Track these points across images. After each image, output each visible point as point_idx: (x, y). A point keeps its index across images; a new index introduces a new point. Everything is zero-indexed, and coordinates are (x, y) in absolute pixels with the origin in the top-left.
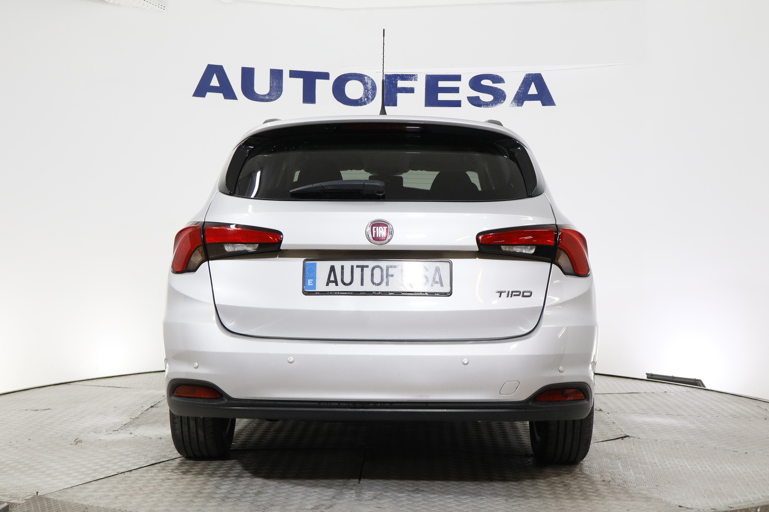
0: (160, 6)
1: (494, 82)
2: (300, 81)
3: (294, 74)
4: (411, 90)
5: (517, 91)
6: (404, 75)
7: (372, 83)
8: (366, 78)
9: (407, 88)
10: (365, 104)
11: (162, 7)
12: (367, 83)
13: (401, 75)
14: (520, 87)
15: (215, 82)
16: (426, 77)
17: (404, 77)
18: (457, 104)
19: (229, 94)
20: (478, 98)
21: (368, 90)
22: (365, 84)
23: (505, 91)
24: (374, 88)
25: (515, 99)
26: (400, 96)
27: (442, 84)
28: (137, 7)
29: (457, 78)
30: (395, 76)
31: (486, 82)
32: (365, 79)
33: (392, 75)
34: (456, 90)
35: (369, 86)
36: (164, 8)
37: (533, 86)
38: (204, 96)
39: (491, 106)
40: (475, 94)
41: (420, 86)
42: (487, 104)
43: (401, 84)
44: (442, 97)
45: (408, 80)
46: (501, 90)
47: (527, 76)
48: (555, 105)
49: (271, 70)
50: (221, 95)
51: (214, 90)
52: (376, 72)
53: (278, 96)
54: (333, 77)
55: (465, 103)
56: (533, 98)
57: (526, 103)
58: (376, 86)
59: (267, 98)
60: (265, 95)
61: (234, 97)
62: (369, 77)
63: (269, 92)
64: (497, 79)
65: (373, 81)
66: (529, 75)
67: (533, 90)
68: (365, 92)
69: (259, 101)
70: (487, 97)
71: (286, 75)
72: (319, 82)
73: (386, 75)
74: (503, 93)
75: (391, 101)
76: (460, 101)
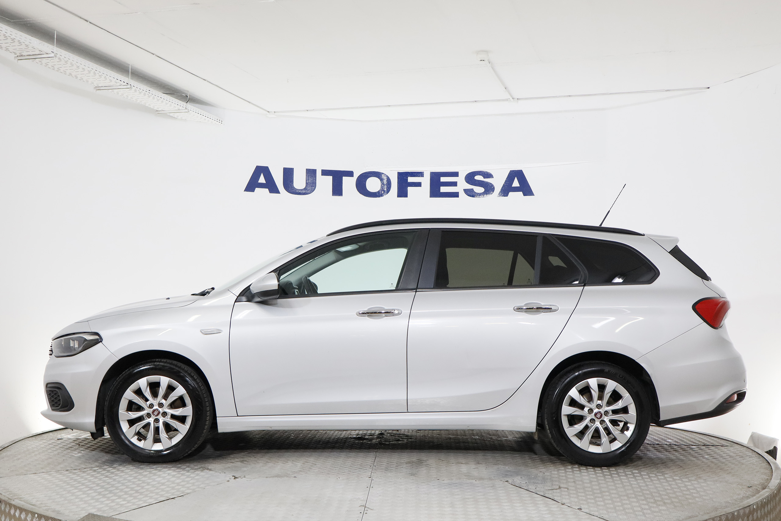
0: (218, 120)
1: (484, 178)
2: (330, 178)
3: (325, 173)
4: (419, 185)
5: (503, 184)
6: (413, 172)
7: (387, 179)
8: (382, 175)
9: (416, 182)
10: (382, 195)
11: (220, 121)
12: (384, 179)
13: (411, 172)
14: (505, 181)
15: (262, 180)
16: (430, 174)
17: (413, 174)
18: (455, 195)
19: (273, 189)
20: (472, 190)
21: (384, 185)
22: (381, 180)
24: (389, 183)
25: (502, 190)
26: (410, 189)
27: (443, 179)
29: (456, 174)
30: (406, 173)
31: (478, 178)
33: (404, 172)
34: (454, 184)
35: (385, 182)
36: (222, 122)
37: (516, 179)
38: (253, 190)
39: (483, 196)
40: (470, 187)
41: (426, 181)
42: (480, 194)
43: (411, 179)
44: (443, 189)
45: (416, 177)
46: (491, 184)
47: (511, 172)
48: (534, 195)
49: (307, 169)
50: (267, 190)
51: (262, 186)
52: (391, 170)
53: (313, 190)
54: (356, 175)
55: (462, 194)
56: (516, 189)
57: (511, 194)
59: (304, 191)
60: (302, 190)
61: (278, 192)
62: (385, 174)
63: (306, 187)
64: (488, 175)
65: (388, 177)
66: (513, 171)
67: (516, 184)
68: (382, 186)
69: (297, 194)
70: (479, 190)
71: (319, 173)
72: (345, 179)
73: (398, 173)
74: (492, 185)
75: (402, 193)
76: (458, 193)
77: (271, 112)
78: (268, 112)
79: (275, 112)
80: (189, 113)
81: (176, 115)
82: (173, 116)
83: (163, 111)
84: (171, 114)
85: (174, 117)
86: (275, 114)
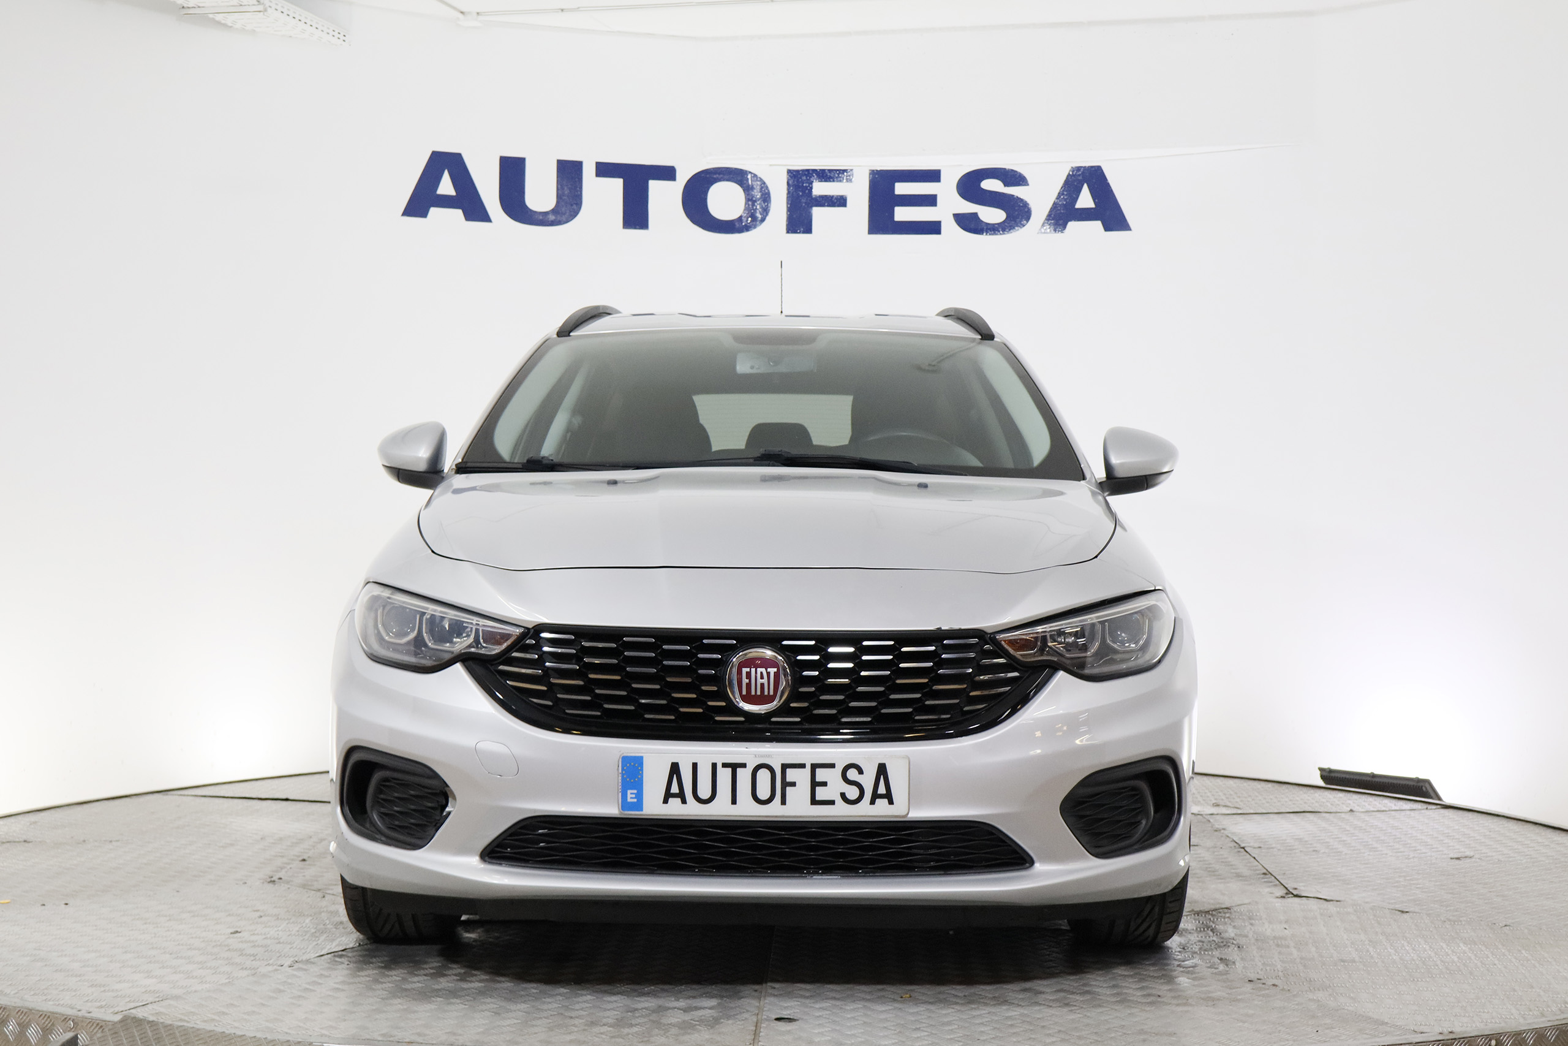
0: (336, 34)
1: (1005, 185)
2: (615, 186)
3: (605, 170)
4: (840, 202)
5: (1052, 203)
6: (825, 170)
7: (762, 188)
8: (749, 176)
9: (833, 196)
10: (747, 228)
11: (341, 36)
12: (752, 186)
13: (820, 170)
14: (1059, 193)
15: (446, 187)
16: (870, 174)
17: (826, 175)
18: (933, 228)
19: (475, 211)
20: (974, 216)
21: (754, 202)
22: (747, 189)
23: (1028, 202)
24: (766, 197)
25: (1049, 217)
26: (818, 213)
27: (902, 188)
28: (291, 37)
29: (933, 176)
30: (809, 173)
31: (991, 185)
32: (748, 179)
33: (803, 171)
34: (930, 201)
35: (756, 194)
36: (344, 38)
37: (1085, 189)
38: (424, 214)
39: (1001, 232)
40: (968, 207)
41: (858, 192)
42: (993, 229)
43: (820, 188)
44: (902, 214)
45: (834, 181)
46: (1022, 200)
47: (1073, 171)
48: (1130, 230)
49: (559, 162)
50: (458, 213)
51: (446, 202)
52: (771, 165)
53: (574, 214)
54: (683, 176)
55: (950, 227)
56: (1085, 215)
57: (1071, 225)
58: (768, 194)
59: (552, 217)
60: (546, 214)
61: (486, 218)
62: (755, 176)
63: (555, 206)
64: (1013, 178)
65: (764, 183)
66: (1079, 169)
67: (1085, 200)
68: (749, 205)
69: (535, 224)
70: (992, 215)
71: (589, 172)
72: (655, 187)
73: (789, 171)
74: (1025, 205)
75: (799, 222)
76: (939, 223)
77: (469, 13)
78: (462, 12)
79: (478, 13)
80: (265, 13)
81: (229, 20)
82: (223, 22)
83: (199, 7)
84: (219, 17)
85: (225, 25)
86: (481, 18)
